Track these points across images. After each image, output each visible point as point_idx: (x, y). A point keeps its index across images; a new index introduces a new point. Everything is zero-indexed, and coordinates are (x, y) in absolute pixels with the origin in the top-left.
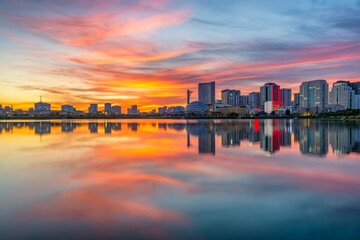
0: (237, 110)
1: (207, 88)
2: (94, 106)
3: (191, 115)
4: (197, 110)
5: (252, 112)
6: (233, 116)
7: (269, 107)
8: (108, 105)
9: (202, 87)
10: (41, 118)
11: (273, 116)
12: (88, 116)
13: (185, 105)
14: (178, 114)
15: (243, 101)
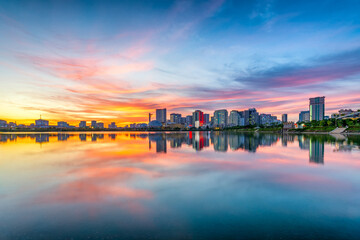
0: (179, 126)
1: (161, 112)
2: (83, 123)
3: (151, 129)
4: (156, 125)
5: (188, 127)
6: (177, 129)
7: (197, 124)
8: (94, 122)
9: (158, 111)
10: (41, 131)
11: (200, 129)
12: (79, 130)
13: (147, 123)
14: (143, 128)
15: (183, 121)
